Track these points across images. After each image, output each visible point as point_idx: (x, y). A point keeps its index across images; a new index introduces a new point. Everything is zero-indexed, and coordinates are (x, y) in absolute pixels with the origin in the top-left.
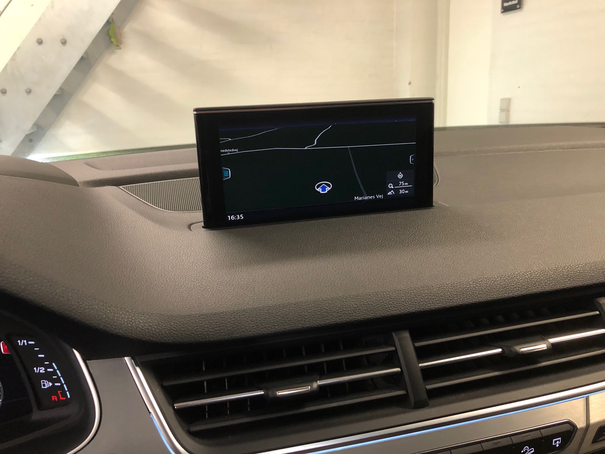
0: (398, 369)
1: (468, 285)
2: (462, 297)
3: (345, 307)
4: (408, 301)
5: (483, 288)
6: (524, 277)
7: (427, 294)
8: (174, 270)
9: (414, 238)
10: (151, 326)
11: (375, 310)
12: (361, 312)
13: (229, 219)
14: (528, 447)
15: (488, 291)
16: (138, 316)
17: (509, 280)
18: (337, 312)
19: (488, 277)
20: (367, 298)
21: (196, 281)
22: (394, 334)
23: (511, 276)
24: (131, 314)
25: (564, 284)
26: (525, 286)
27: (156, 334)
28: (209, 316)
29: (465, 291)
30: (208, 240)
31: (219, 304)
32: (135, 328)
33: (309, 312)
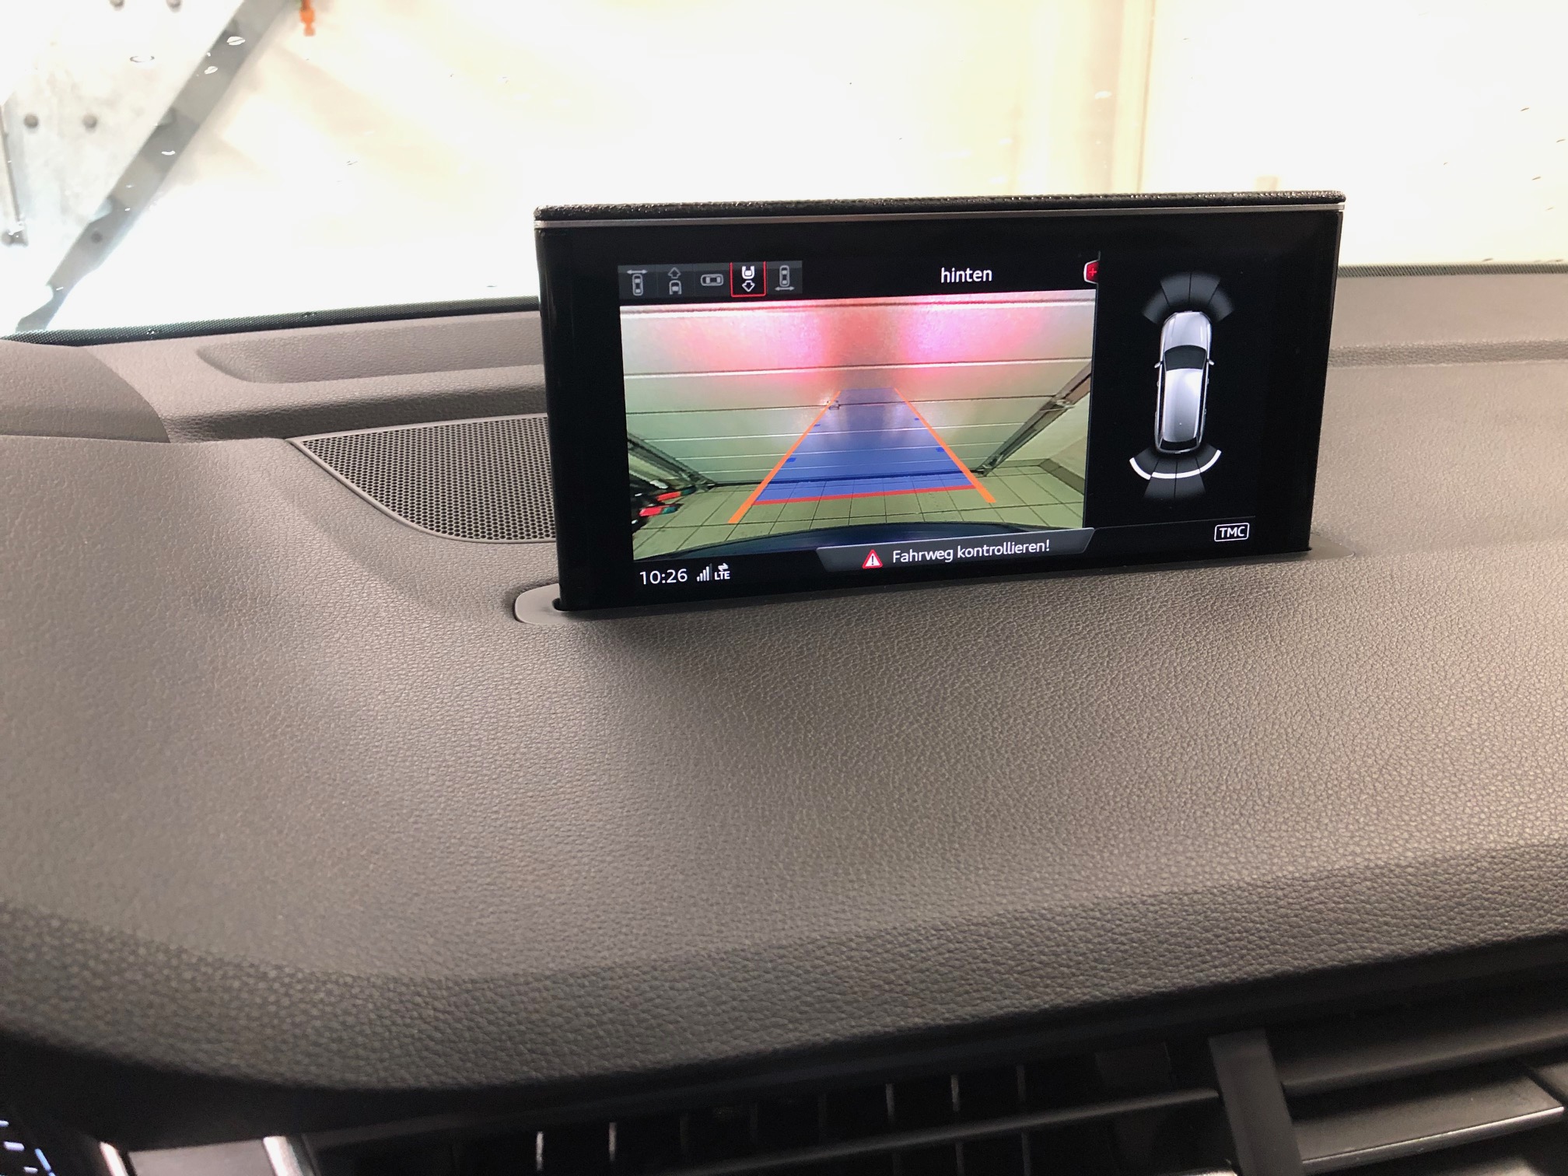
2: (1455, 918)
3: (1047, 950)
5: (1530, 888)
11: (1154, 965)
12: (1104, 970)
15: (1546, 898)
19: (1540, 844)
22: (1214, 1047)
29: (1464, 895)
31: (602, 931)
32: (291, 1039)
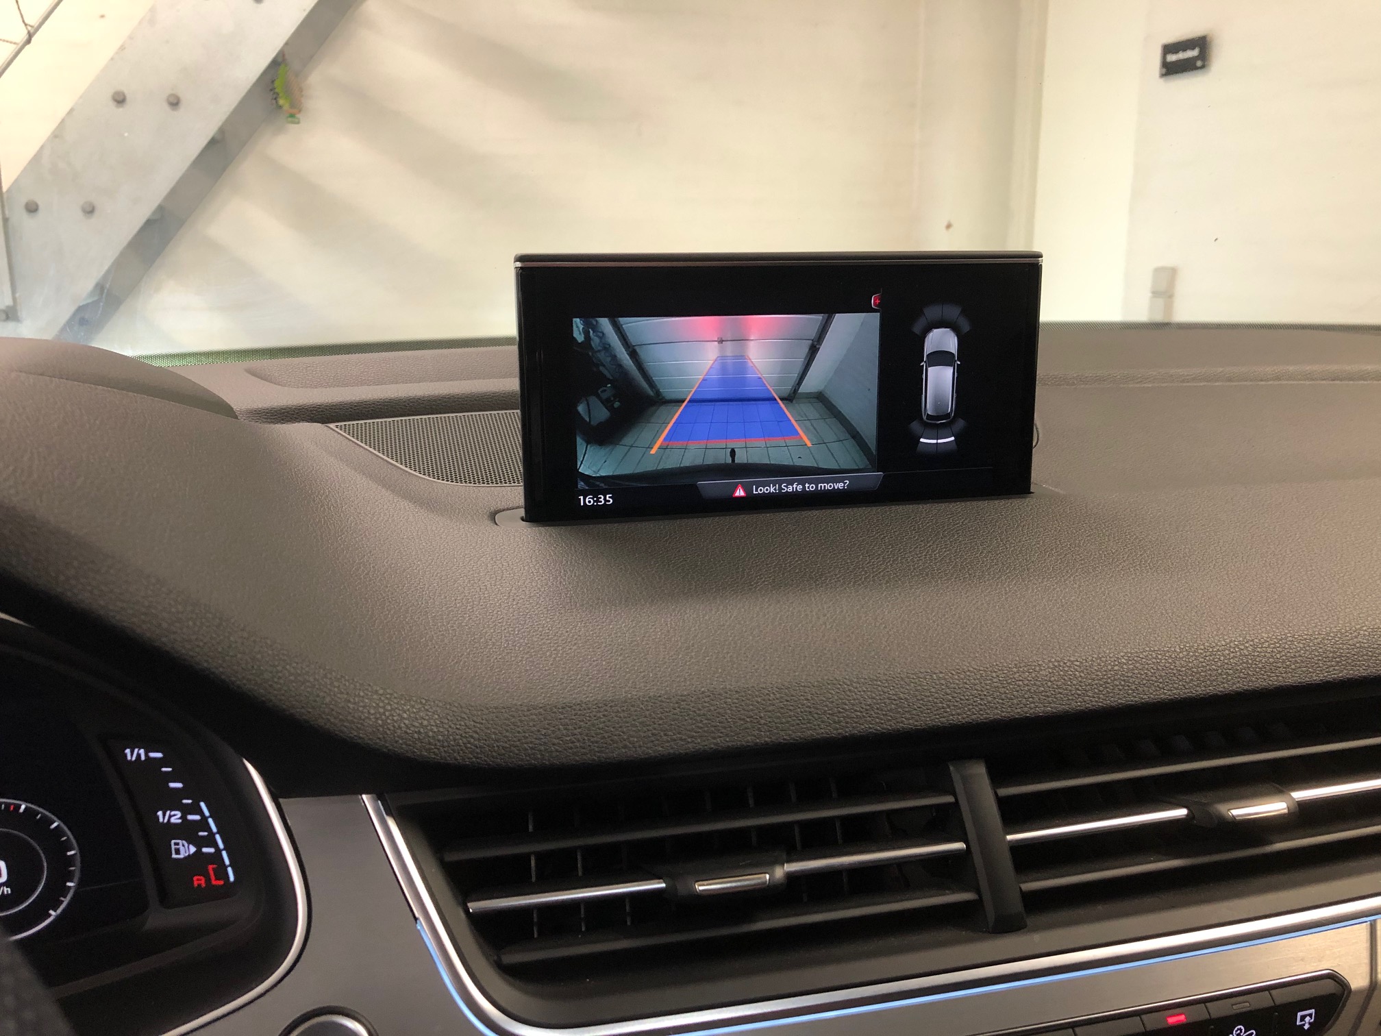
0: (959, 845)
1: (1117, 665)
2: (1103, 691)
3: (847, 702)
4: (985, 695)
5: (1150, 674)
6: (1238, 653)
7: (1028, 680)
8: (469, 607)
9: (993, 560)
10: (426, 726)
11: (914, 712)
12: (883, 715)
13: (582, 504)
14: (1242, 1028)
15: (1161, 680)
16: (397, 703)
17: (1207, 658)
18: (830, 712)
19: (1159, 650)
20: (897, 684)
21: (518, 634)
22: (951, 768)
23: (1211, 650)
24: (383, 698)
25: (1327, 672)
26: (1241, 672)
27: (436, 745)
28: (551, 709)
29: (1109, 678)
30: (538, 546)
31: (572, 685)
32: (392, 728)
33: (770, 712)
